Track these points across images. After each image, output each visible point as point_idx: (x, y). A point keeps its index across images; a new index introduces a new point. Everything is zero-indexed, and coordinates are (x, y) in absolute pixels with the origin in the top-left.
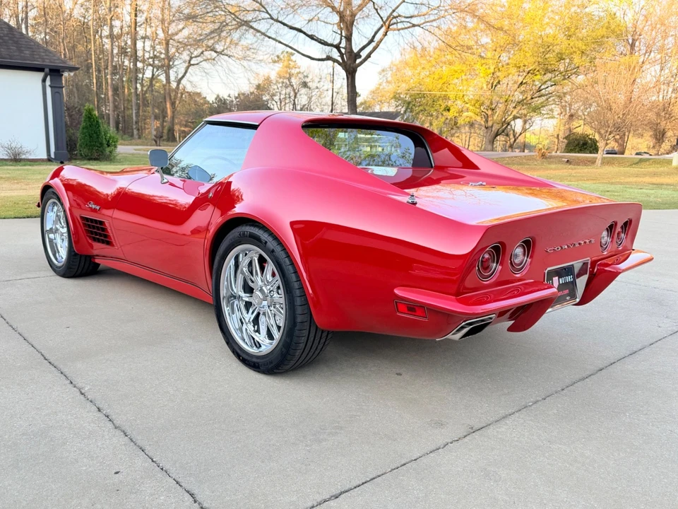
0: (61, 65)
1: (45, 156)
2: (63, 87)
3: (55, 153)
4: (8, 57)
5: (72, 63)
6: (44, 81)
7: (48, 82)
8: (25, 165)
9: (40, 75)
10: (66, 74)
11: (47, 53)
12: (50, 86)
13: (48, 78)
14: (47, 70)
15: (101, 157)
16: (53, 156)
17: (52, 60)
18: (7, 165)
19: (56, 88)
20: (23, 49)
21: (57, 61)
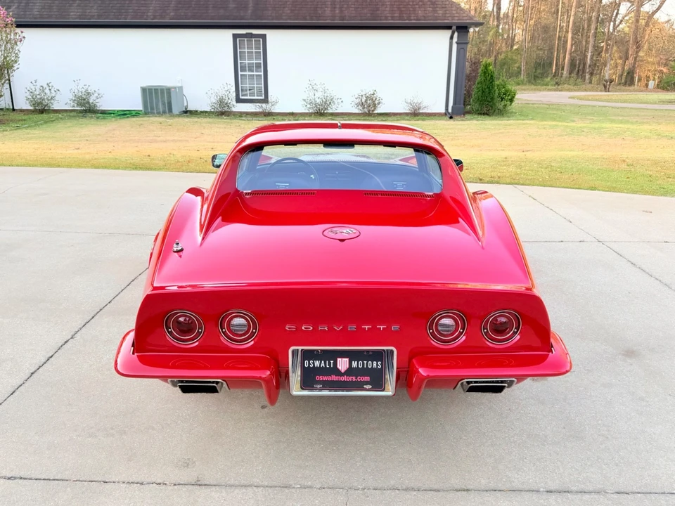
0: (468, 21)
1: (443, 111)
2: (467, 43)
3: (452, 107)
4: (423, 18)
5: (477, 19)
6: (452, 38)
7: (455, 39)
8: (418, 120)
9: (448, 33)
10: (471, 30)
11: (459, 11)
12: (457, 43)
13: (456, 34)
14: (454, 28)
15: (490, 111)
16: (450, 110)
17: (461, 18)
18: (404, 119)
19: (462, 45)
20: (438, 9)
21: (465, 18)
